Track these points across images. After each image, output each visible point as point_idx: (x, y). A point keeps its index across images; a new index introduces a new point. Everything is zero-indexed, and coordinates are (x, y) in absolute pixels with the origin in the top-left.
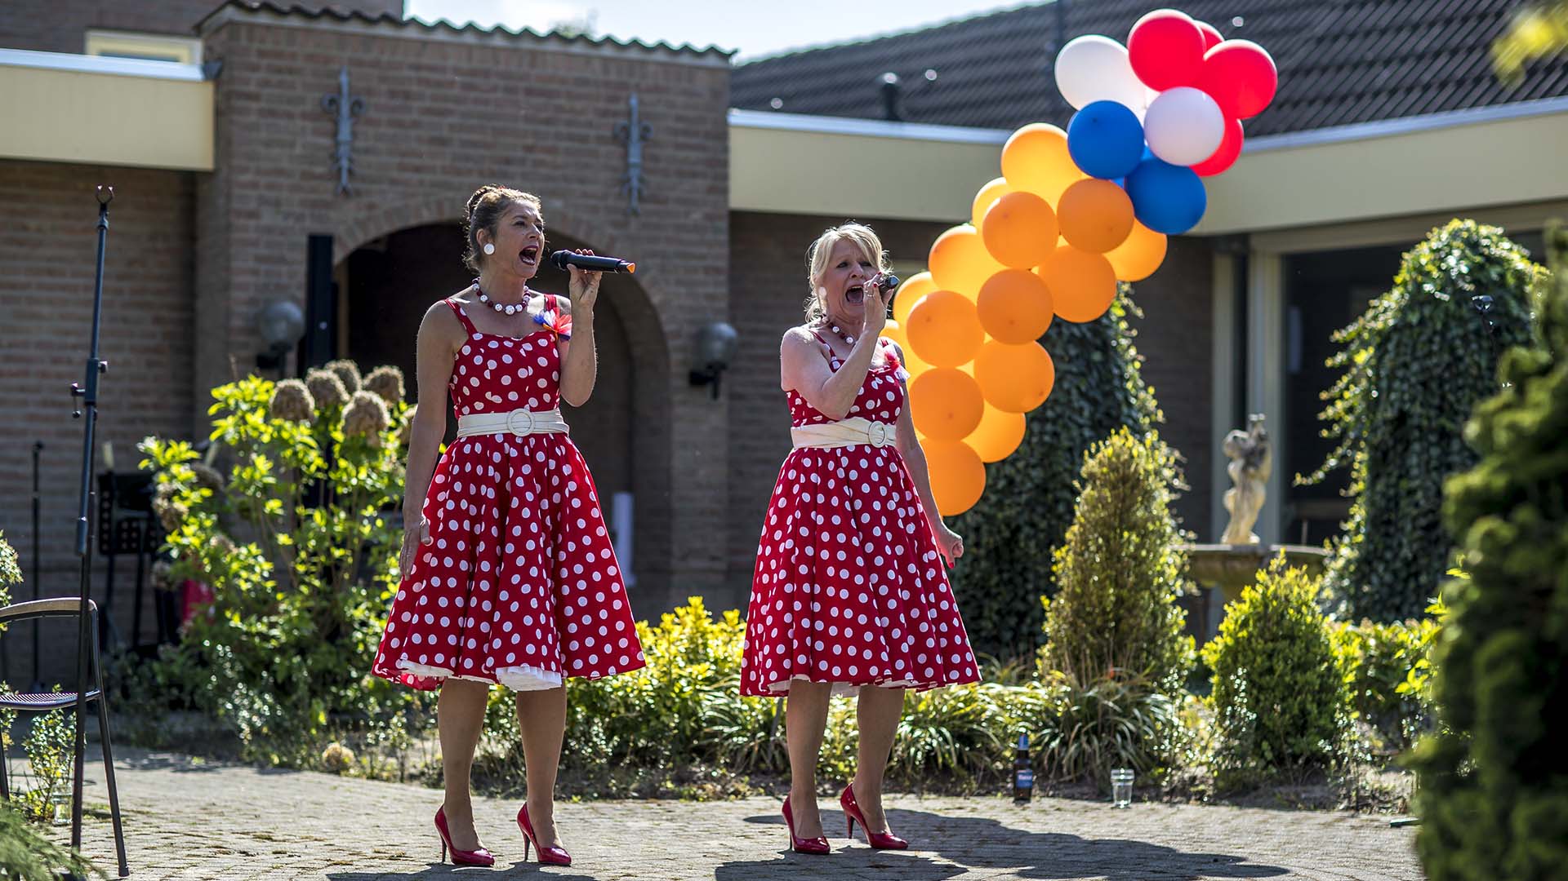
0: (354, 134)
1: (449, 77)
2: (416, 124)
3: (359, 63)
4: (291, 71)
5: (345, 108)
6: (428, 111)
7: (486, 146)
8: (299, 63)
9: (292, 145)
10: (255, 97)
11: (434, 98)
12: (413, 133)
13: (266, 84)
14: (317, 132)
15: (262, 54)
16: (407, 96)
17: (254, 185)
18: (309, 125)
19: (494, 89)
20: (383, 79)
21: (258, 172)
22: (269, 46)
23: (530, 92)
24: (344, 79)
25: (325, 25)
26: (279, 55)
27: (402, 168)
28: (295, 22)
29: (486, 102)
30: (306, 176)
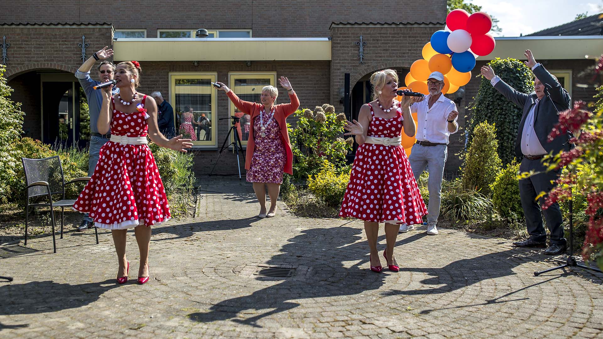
0: (363, 50)
1: (388, 35)
2: (380, 47)
3: (365, 34)
4: (348, 37)
5: (361, 44)
6: (383, 43)
7: (398, 50)
8: (350, 35)
9: (348, 53)
10: (340, 43)
11: (384, 40)
12: (379, 49)
13: (342, 40)
14: (354, 50)
15: (340, 34)
16: (378, 40)
17: (339, 63)
18: (352, 49)
19: (400, 37)
20: (371, 37)
21: (340, 60)
22: (343, 32)
23: (410, 37)
24: (361, 38)
25: (356, 26)
26: (345, 34)
27: (376, 57)
28: (349, 26)
29: (398, 40)
30: (352, 60)
